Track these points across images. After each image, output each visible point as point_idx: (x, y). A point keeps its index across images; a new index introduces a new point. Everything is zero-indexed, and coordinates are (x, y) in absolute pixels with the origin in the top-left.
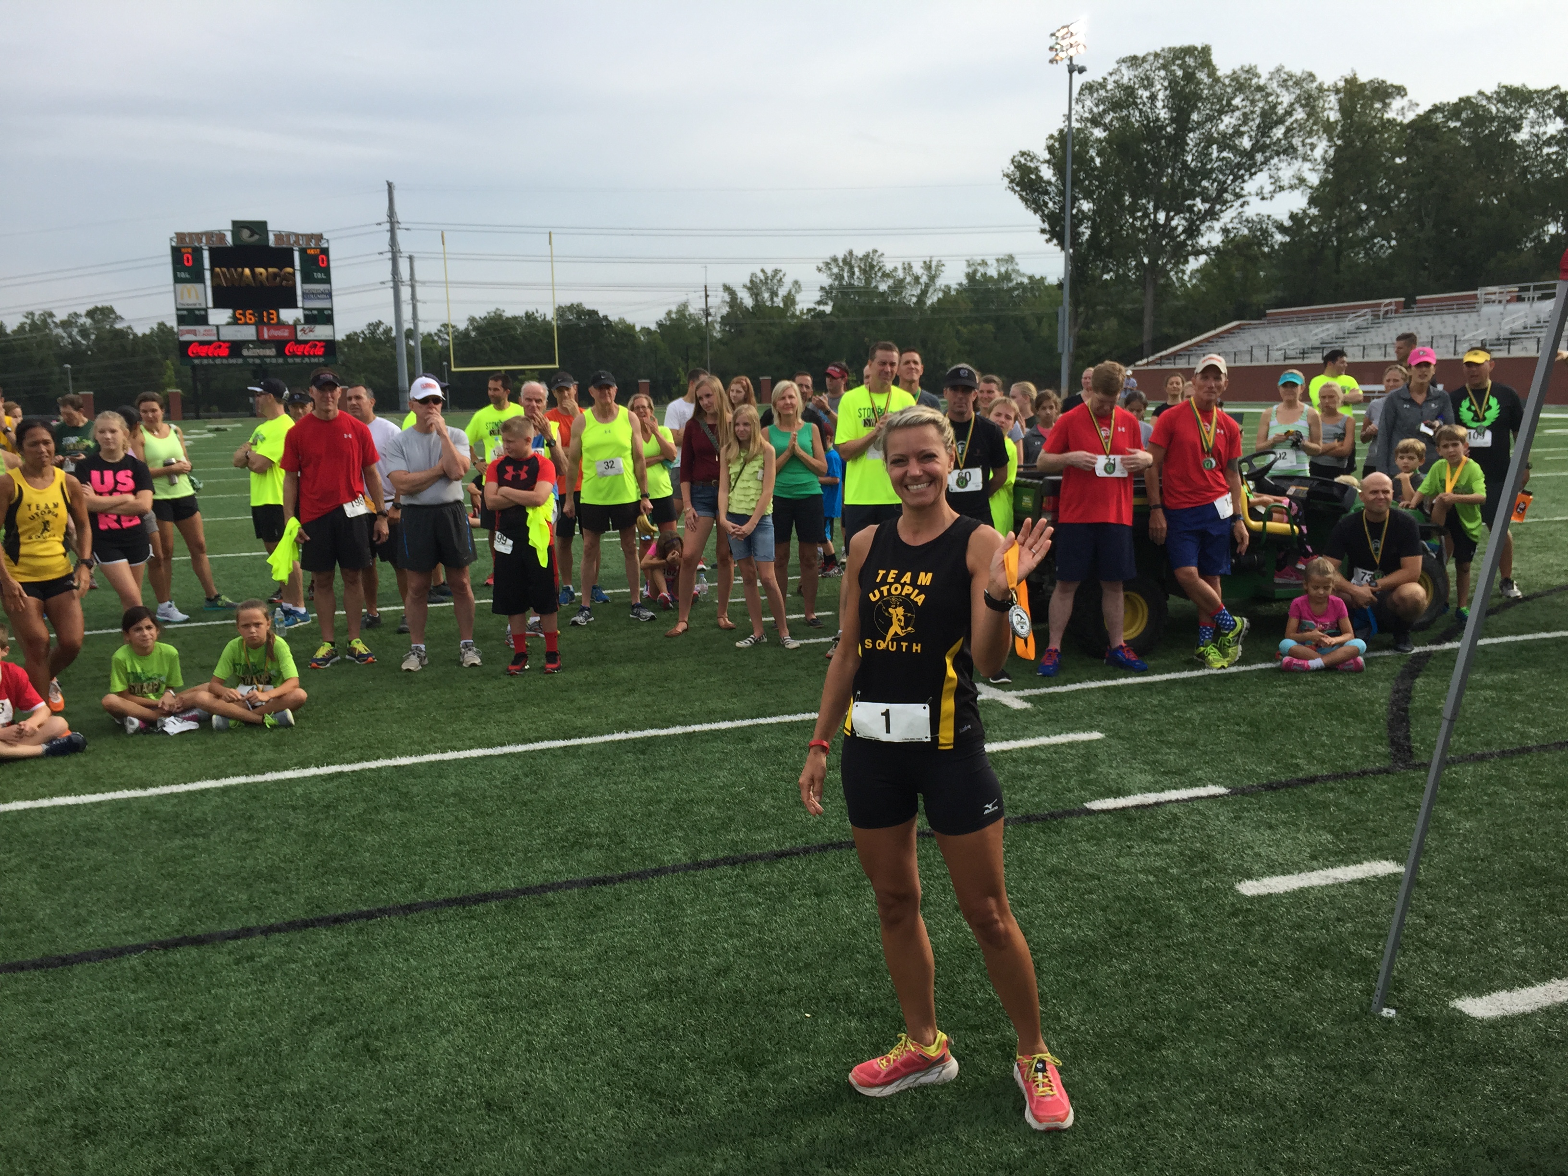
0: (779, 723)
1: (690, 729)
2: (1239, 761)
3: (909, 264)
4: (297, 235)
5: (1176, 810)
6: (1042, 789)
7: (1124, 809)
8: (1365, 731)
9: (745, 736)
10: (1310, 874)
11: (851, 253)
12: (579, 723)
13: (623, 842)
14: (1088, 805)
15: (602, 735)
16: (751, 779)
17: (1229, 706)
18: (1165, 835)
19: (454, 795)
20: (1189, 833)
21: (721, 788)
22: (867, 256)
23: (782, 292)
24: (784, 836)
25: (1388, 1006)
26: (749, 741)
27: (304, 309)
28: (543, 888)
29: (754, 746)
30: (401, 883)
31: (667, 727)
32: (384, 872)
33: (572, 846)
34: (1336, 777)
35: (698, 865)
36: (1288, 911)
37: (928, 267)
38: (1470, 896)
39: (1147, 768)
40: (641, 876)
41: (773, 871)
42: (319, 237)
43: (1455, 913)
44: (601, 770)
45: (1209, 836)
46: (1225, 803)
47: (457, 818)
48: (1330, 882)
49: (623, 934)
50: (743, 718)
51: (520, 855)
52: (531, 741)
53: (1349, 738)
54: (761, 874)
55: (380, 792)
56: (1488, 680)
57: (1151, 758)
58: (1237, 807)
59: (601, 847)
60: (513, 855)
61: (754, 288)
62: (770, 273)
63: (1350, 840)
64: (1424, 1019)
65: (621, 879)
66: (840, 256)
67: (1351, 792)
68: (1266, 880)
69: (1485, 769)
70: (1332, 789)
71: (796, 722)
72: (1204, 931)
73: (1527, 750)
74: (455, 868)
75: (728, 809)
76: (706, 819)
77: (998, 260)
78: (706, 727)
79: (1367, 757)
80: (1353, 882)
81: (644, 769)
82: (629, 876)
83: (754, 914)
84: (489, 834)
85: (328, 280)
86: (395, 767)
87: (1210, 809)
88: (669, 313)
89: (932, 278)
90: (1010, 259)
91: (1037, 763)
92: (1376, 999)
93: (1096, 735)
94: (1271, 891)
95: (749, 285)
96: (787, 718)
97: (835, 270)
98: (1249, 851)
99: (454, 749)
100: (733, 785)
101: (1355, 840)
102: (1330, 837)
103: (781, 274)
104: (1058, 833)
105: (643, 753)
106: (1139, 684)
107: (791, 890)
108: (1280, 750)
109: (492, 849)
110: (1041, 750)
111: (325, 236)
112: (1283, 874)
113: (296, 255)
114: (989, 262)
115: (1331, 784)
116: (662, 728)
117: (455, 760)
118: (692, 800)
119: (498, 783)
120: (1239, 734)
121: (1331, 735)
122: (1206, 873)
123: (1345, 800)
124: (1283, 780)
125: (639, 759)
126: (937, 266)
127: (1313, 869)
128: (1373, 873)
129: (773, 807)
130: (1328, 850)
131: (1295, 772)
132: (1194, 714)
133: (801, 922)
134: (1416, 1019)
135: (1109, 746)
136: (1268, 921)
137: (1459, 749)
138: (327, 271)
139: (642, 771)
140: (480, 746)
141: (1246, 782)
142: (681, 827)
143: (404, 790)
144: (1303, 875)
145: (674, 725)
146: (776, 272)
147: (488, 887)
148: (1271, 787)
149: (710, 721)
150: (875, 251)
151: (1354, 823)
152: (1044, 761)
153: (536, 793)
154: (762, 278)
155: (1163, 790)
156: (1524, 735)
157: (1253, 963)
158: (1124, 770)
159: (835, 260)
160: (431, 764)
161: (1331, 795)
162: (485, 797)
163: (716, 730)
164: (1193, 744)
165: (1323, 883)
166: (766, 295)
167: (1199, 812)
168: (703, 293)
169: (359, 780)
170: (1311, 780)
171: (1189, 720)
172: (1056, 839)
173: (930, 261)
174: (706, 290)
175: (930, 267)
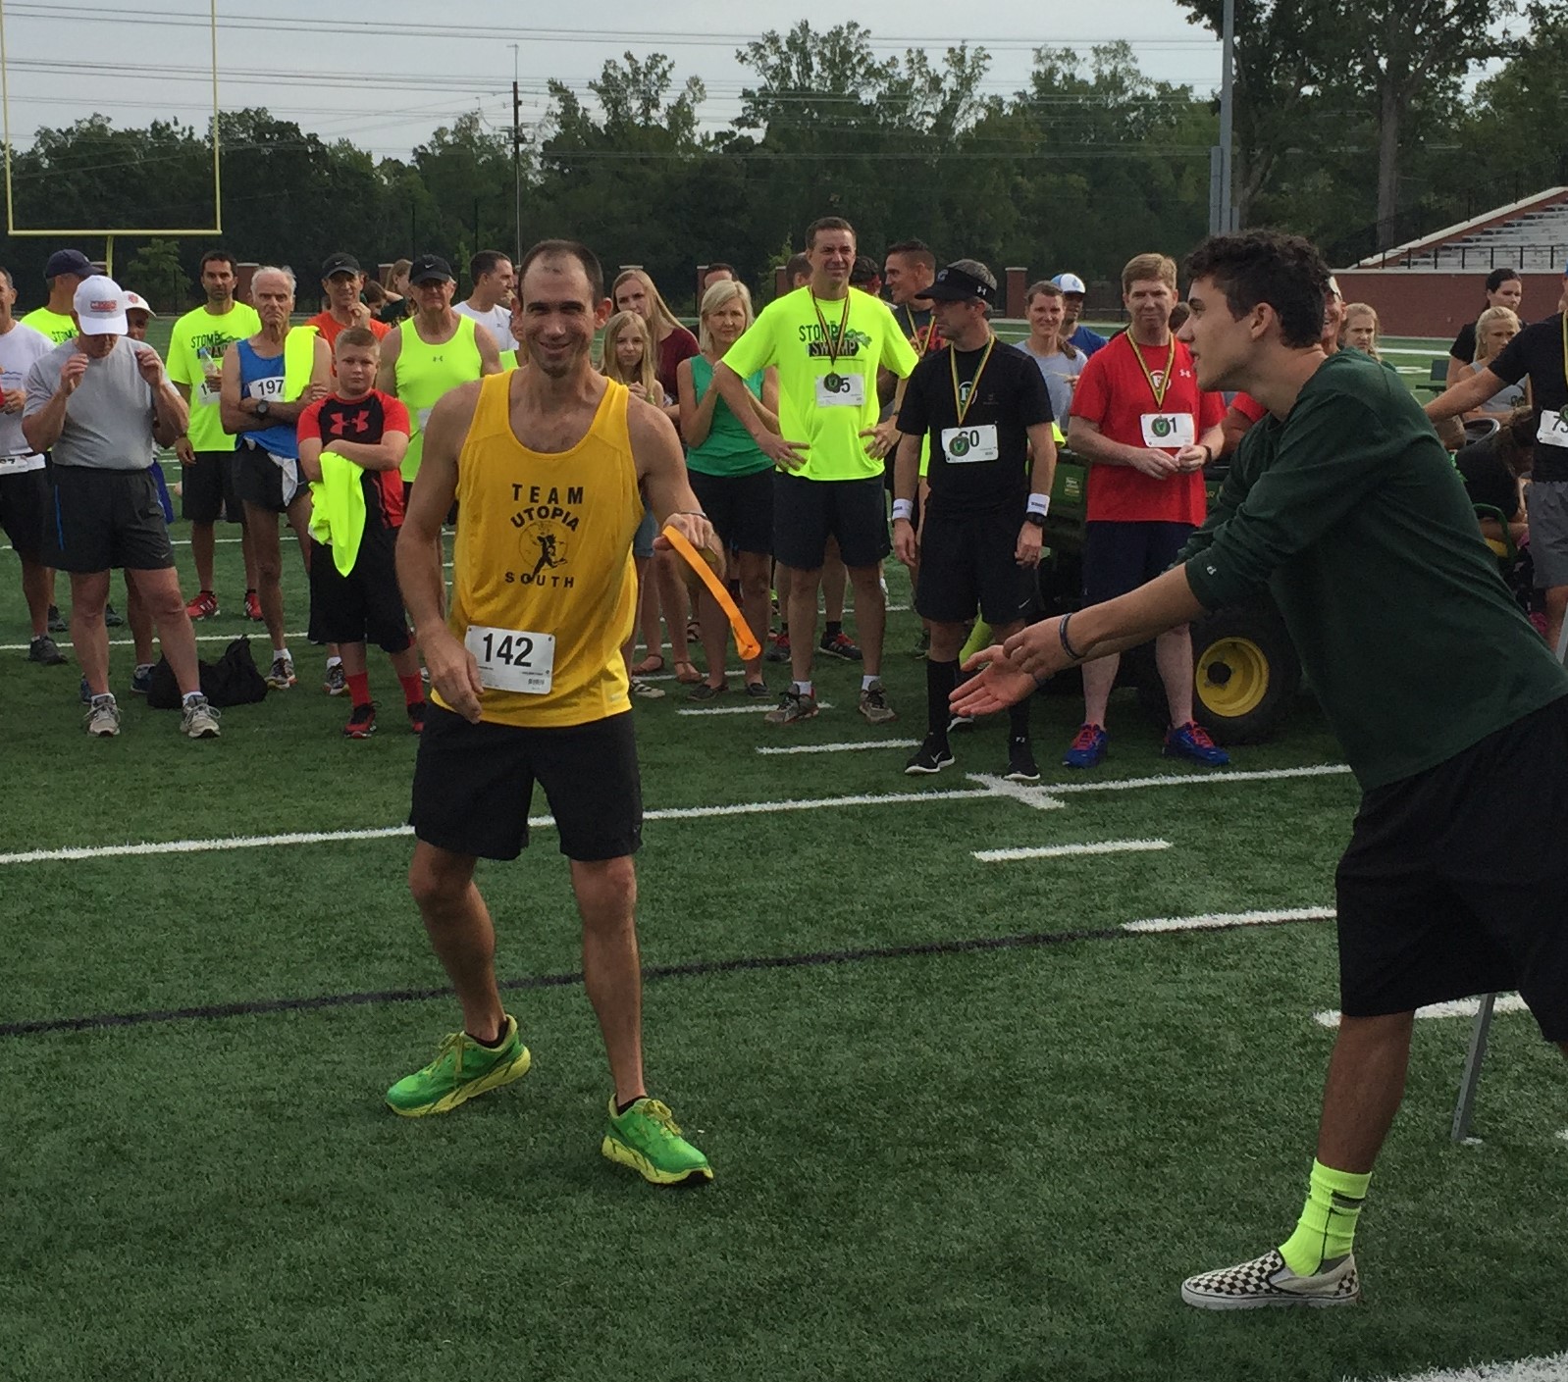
3: (920, 52)
5: (1253, 932)
7: (1179, 931)
11: (805, 27)
14: (1126, 926)
20: (1268, 958)
22: (837, 34)
23: (667, 99)
24: (671, 954)
25: (1474, 1136)
32: (84, 980)
35: (546, 981)
37: (957, 59)
39: (1228, 884)
41: (655, 990)
45: (1294, 964)
46: (1329, 928)
47: (175, 923)
51: (280, 965)
55: (48, 890)
57: (1236, 873)
59: (398, 959)
60: (269, 965)
61: (610, 89)
62: (642, 60)
64: (1515, 1147)
66: (784, 33)
74: (186, 978)
77: (1096, 51)
84: (227, 941)
87: (1306, 933)
88: (440, 133)
89: (966, 82)
90: (1122, 49)
91: (1059, 877)
92: (1456, 1130)
93: (1160, 844)
95: (600, 82)
97: (774, 60)
99: (149, 840)
103: (665, 64)
104: (1076, 956)
106: (1244, 780)
109: (237, 958)
110: (1072, 862)
114: (1079, 55)
117: (155, 854)
118: (531, 909)
119: (229, 883)
122: (1278, 1002)
126: (976, 59)
133: (694, 1043)
134: (1506, 1147)
135: (1178, 859)
140: (191, 837)
146: (656, 59)
150: (853, 25)
152: (1070, 873)
153: (289, 896)
154: (628, 70)
155: (1243, 912)
158: (1191, 887)
159: (773, 40)
162: (212, 899)
166: (635, 105)
167: (1289, 937)
168: (510, 98)
172: (1071, 962)
173: (963, 49)
174: (516, 92)
175: (962, 59)
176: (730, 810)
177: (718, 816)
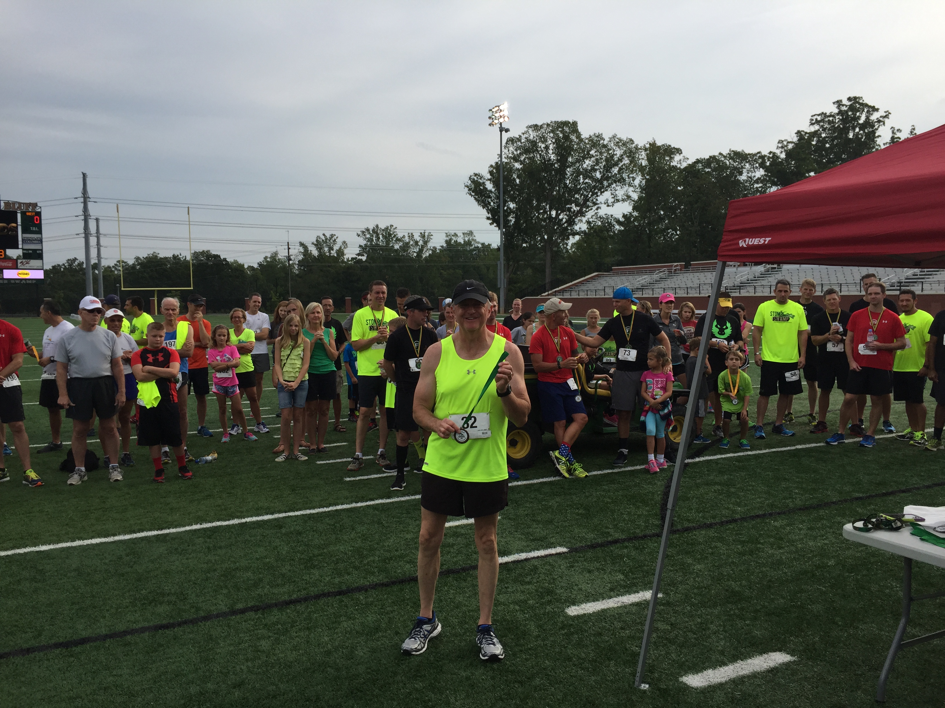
0: (303, 515)
1: (243, 521)
2: (576, 531)
3: (412, 234)
4: (20, 204)
5: (536, 563)
6: (459, 552)
7: (506, 563)
8: (648, 511)
9: (278, 524)
10: (608, 601)
11: (377, 226)
12: (170, 519)
13: (185, 598)
15: (184, 526)
16: (278, 552)
17: (574, 497)
18: (528, 579)
19: (75, 570)
20: (542, 576)
21: (257, 559)
22: (387, 228)
23: (336, 247)
24: (293, 591)
25: (645, 683)
26: (281, 527)
27: (23, 249)
28: (125, 633)
29: (284, 531)
30: (26, 633)
31: (229, 520)
32: (15, 626)
33: (150, 603)
34: (629, 539)
35: (234, 612)
36: (594, 625)
37: (423, 236)
38: (697, 611)
39: (523, 537)
40: (193, 622)
41: (282, 615)
42: (35, 205)
43: (687, 622)
44: (180, 550)
45: (554, 579)
46: (566, 558)
47: (74, 587)
48: (619, 605)
49: (174, 663)
50: (280, 512)
51: (113, 611)
52: (135, 532)
53: (639, 515)
54: (275, 616)
55: (23, 570)
56: (717, 480)
57: (526, 531)
58: (571, 560)
59: (169, 603)
60: (108, 610)
61: (318, 245)
62: (328, 236)
63: (634, 578)
64: (664, 689)
65: (180, 624)
66: (371, 228)
67: (637, 549)
68: (583, 606)
69: (711, 533)
70: (626, 547)
71: (313, 514)
72: (543, 640)
73: (735, 521)
74: (66, 622)
75: (260, 573)
76: (244, 581)
77: (464, 234)
78: (255, 519)
79: (647, 526)
80: (633, 604)
81: (209, 548)
82: (185, 622)
83: (265, 644)
84: (93, 596)
85: (40, 232)
86: (37, 552)
87: (556, 562)
88: (266, 258)
89: (426, 243)
90: (471, 233)
91: (458, 537)
92: (637, 679)
94: (585, 612)
95: (315, 243)
96: (308, 512)
97: (368, 236)
98: (575, 588)
99: (80, 538)
100: (266, 557)
101: (636, 578)
102: (622, 577)
103: (335, 237)
104: (465, 580)
105: (210, 537)
106: (525, 485)
107: (292, 627)
108: (600, 524)
109: (95, 607)
110: (462, 528)
111: (39, 205)
112: (594, 601)
113: (19, 216)
114: (459, 235)
115: (626, 544)
116: (225, 520)
117: (80, 546)
118: (237, 568)
119: (107, 561)
120: (578, 514)
121: (629, 513)
122: (549, 602)
123: (633, 553)
124: (600, 542)
125: (206, 542)
126: (428, 236)
127: (610, 597)
128: (644, 598)
129: (290, 571)
130: (621, 586)
131: (607, 537)
132: (553, 503)
133: (295, 648)
134: (659, 689)
136: (582, 631)
137: (698, 521)
138: (39, 226)
139: (206, 550)
140: (99, 536)
141: (579, 545)
142: (226, 587)
143: (41, 568)
144: (604, 601)
145: (233, 519)
146: (332, 236)
147: (84, 634)
148: (593, 547)
149: (258, 515)
150: (392, 226)
151: (637, 568)
152: (463, 534)
153: (132, 567)
154: (324, 239)
155: (530, 551)
156: (734, 512)
157: (570, 659)
158: (509, 539)
159: (368, 230)
160: (63, 549)
161: (625, 551)
162: (96, 571)
163: (260, 521)
164: (551, 522)
165: (616, 605)
166: (326, 249)
167: (550, 565)
168: (287, 247)
169: (10, 562)
170: (616, 542)
171: (550, 507)
172: (464, 584)
173: (424, 233)
174: (288, 245)
175: (424, 236)
176: (331, 508)
177: (325, 512)
